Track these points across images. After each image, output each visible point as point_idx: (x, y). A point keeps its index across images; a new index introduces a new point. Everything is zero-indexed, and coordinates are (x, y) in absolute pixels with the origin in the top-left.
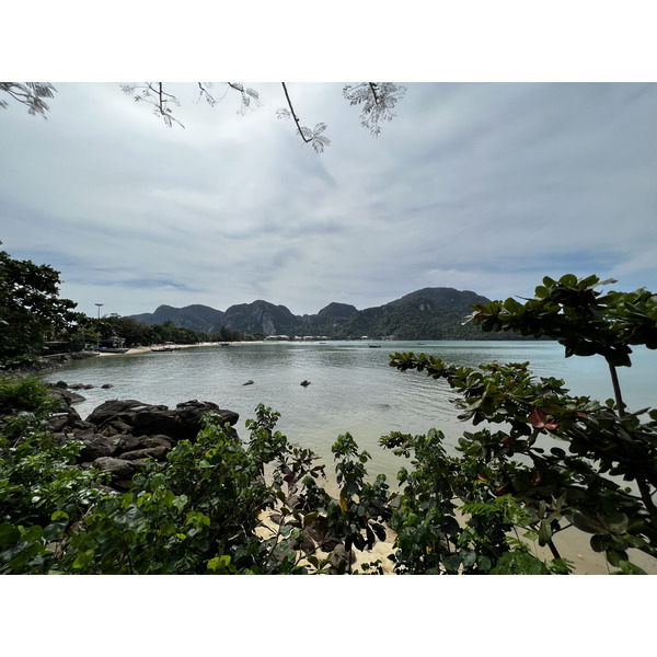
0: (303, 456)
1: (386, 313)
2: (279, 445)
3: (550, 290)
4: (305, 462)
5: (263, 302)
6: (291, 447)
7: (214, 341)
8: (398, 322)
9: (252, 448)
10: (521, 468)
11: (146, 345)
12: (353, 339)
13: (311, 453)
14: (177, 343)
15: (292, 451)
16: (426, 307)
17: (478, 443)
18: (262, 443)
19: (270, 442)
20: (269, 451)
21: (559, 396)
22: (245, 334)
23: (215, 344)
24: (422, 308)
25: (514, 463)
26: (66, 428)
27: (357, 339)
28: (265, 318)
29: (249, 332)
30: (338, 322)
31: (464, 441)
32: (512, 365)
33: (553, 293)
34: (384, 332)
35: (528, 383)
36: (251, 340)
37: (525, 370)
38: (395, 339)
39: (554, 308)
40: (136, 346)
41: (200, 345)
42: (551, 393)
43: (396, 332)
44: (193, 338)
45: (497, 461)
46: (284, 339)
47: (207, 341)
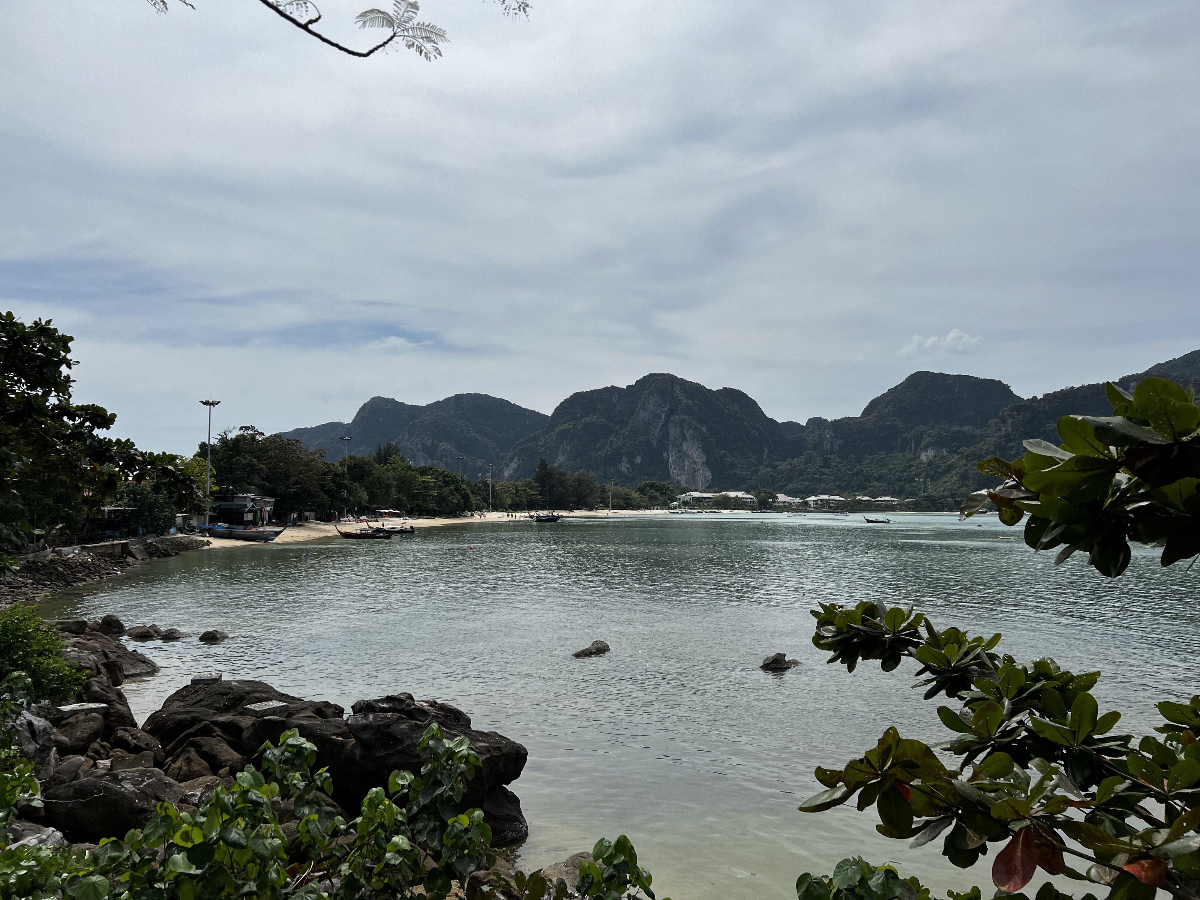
5: (671, 380)
7: (515, 507)
11: (326, 518)
14: (411, 513)
26: (95, 745)
29: (623, 480)
36: (628, 504)
40: (299, 522)
41: (477, 518)
44: (455, 499)
47: (496, 508)
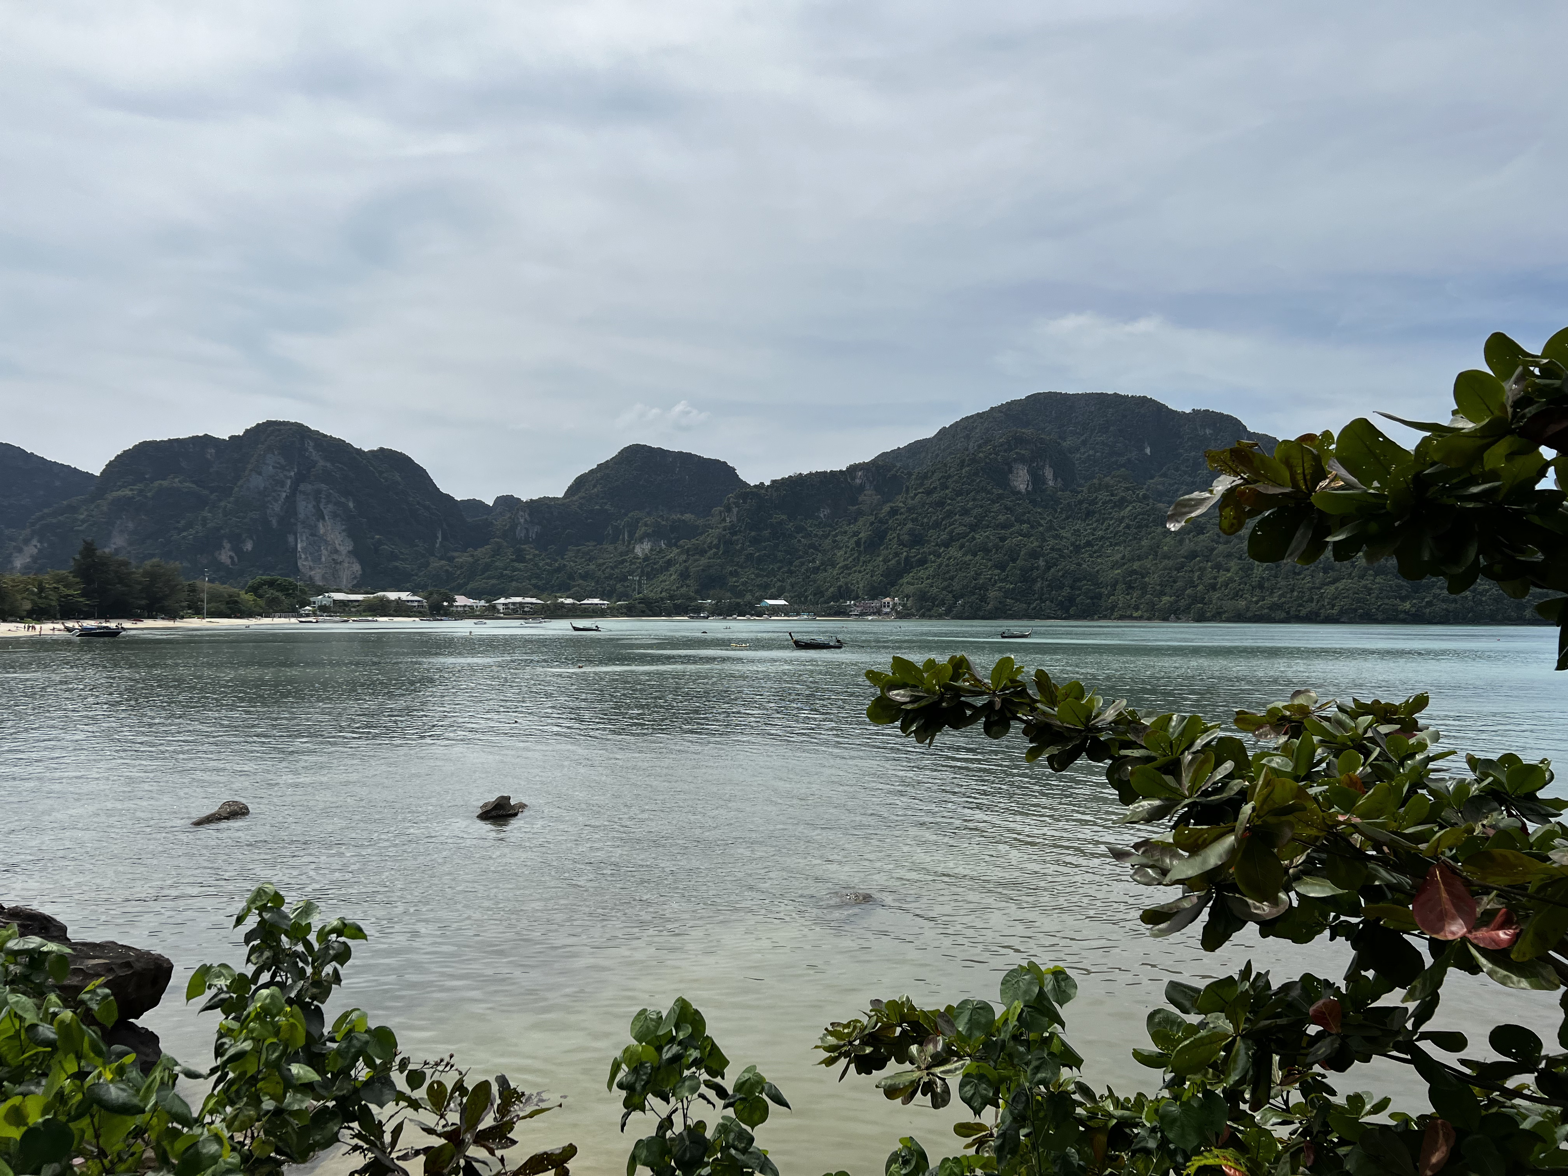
0: (472, 1114)
1: (869, 497)
2: (362, 1072)
3: (1511, 388)
4: (482, 1139)
5: (300, 432)
6: (415, 1079)
8: (917, 540)
9: (228, 1097)
10: (1382, 1119)
12: (723, 612)
13: (510, 1096)
15: (421, 1093)
16: (1037, 479)
17: (1222, 1023)
18: (278, 1067)
19: (315, 1060)
20: (309, 1104)
21: (1531, 827)
22: (205, 585)
23: (48, 629)
24: (1021, 480)
25: (1356, 1100)
27: (742, 612)
28: (304, 508)
29: (225, 574)
30: (656, 534)
31: (1170, 1021)
32: (1361, 709)
33: (1521, 402)
34: (859, 580)
35: (1419, 779)
36: (234, 610)
37: (1411, 727)
38: (903, 616)
39: (1522, 464)
42: (1502, 818)
43: (909, 584)
45: (1296, 1097)
46: (401, 609)
